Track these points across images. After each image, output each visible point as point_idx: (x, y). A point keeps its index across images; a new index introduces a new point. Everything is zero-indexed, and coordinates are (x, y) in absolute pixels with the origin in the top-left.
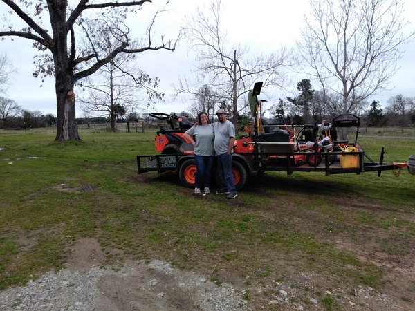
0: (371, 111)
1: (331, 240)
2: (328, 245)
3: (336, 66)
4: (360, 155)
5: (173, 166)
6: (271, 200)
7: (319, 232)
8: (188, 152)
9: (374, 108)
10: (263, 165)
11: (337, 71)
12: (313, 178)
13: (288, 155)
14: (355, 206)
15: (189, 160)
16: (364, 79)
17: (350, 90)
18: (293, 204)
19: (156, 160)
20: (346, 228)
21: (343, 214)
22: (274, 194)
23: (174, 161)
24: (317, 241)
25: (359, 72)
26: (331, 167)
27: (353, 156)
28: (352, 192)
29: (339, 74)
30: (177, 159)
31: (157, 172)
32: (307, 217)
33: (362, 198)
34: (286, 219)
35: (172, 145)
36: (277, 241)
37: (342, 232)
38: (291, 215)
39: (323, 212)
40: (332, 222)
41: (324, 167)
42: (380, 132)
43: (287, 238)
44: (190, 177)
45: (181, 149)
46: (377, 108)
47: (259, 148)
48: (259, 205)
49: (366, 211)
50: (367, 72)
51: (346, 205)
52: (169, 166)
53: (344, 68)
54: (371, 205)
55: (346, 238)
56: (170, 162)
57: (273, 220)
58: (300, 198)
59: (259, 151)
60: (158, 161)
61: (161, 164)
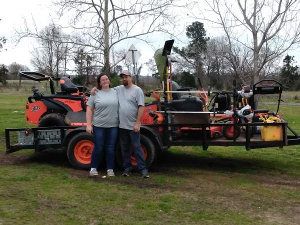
0: (284, 68)
1: (261, 215)
2: (260, 219)
3: (244, 11)
4: (283, 126)
5: (56, 142)
6: (187, 180)
7: (248, 208)
8: (76, 124)
9: (288, 65)
10: (174, 139)
11: (246, 18)
12: (227, 155)
13: (204, 126)
14: (280, 183)
15: (81, 134)
16: (278, 31)
17: (262, 44)
18: (212, 183)
19: (33, 134)
20: (274, 204)
21: (268, 191)
22: (188, 174)
23: (59, 136)
24: (248, 217)
25: (273, 22)
26: (252, 140)
27: (275, 128)
28: (274, 169)
29: (248, 22)
30: (63, 133)
31: (34, 150)
32: (232, 195)
33: (285, 175)
34: (210, 199)
35: (53, 115)
36: (208, 218)
37: (270, 208)
38: (214, 193)
39: (249, 190)
40: (259, 199)
41: (245, 140)
42: (296, 98)
43: (216, 215)
44: (82, 156)
45: (67, 120)
46: (291, 64)
47: (169, 118)
48: (175, 186)
49: (291, 188)
50: (282, 22)
51: (270, 182)
52: (50, 142)
53: (254, 15)
54: (295, 182)
55: (276, 212)
56: (52, 137)
57: (197, 200)
58: (219, 177)
59: (170, 122)
60: (35, 137)
61: (39, 139)
